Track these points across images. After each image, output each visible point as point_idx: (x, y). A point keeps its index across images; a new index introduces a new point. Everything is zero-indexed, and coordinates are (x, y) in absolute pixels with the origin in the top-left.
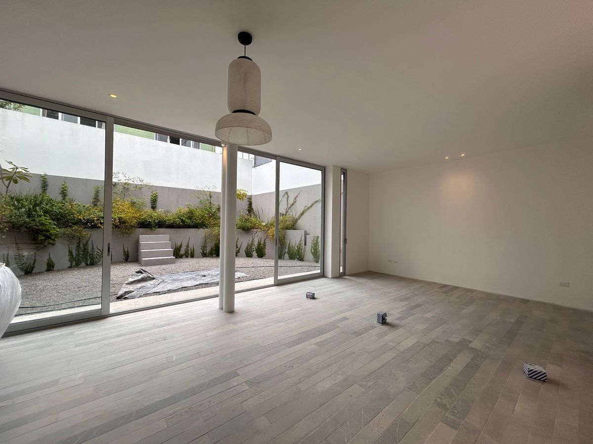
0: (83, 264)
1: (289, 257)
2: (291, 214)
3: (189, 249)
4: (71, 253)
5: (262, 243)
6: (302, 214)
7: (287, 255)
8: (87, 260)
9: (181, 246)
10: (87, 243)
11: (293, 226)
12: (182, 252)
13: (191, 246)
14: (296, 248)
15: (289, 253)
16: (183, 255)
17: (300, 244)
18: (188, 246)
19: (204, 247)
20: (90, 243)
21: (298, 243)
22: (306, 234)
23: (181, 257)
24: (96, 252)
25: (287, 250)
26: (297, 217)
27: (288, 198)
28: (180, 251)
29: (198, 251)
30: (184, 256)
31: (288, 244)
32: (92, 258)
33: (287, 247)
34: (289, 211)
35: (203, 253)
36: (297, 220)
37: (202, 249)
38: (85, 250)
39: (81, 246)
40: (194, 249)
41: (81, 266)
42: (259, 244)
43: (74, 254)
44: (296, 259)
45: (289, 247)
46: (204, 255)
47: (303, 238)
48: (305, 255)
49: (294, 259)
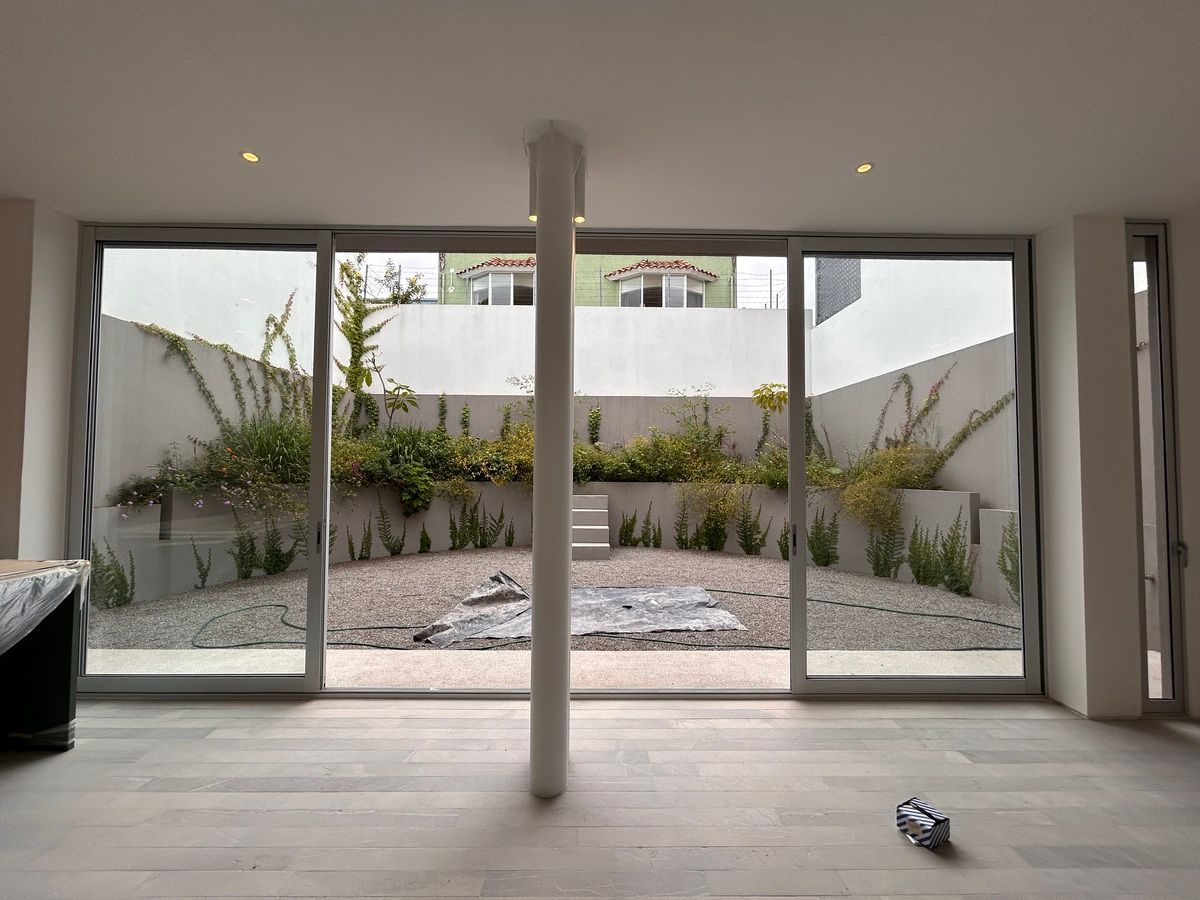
0: (471, 545)
1: (917, 574)
2: (922, 439)
3: (650, 527)
4: (453, 524)
5: (827, 523)
6: (963, 437)
7: (906, 570)
8: (476, 537)
9: (634, 520)
10: (476, 507)
11: (931, 478)
12: (637, 534)
13: (654, 521)
14: (940, 548)
15: (914, 561)
16: (640, 540)
17: (955, 537)
18: (647, 522)
19: (681, 526)
20: (480, 507)
21: (946, 532)
22: (977, 504)
23: (634, 544)
24: (489, 525)
25: (906, 552)
26: (942, 448)
27: (909, 393)
28: (632, 531)
29: (669, 534)
30: (641, 543)
31: (909, 533)
32: (484, 535)
33: (907, 543)
34: (916, 430)
35: (680, 538)
36: (942, 459)
37: (677, 530)
38: (473, 520)
39: (468, 512)
40: (659, 529)
41: (467, 547)
42: (818, 527)
43: (458, 525)
44: (941, 585)
45: (913, 543)
46: (683, 545)
47: (966, 517)
48: (976, 576)
49: (935, 585)
